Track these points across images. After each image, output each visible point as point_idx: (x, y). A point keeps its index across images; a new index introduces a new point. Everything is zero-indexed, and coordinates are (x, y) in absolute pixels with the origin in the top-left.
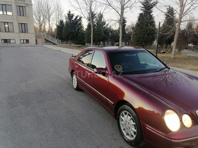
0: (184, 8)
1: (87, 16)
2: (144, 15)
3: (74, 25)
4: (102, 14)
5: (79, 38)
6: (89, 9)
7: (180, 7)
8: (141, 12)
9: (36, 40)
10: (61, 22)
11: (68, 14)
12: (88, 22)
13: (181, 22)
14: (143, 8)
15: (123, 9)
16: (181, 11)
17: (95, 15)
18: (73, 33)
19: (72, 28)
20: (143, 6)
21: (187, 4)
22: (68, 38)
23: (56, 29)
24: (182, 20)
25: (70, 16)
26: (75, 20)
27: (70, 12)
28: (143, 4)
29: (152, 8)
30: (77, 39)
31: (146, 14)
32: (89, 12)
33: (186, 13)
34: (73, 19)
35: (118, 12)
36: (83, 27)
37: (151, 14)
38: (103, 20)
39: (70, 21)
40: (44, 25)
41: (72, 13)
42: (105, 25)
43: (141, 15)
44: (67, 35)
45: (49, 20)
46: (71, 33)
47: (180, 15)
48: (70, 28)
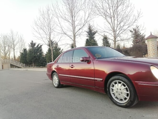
0: (116, 33)
1: (47, 43)
2: (90, 40)
3: (37, 51)
4: (57, 43)
5: (41, 61)
6: (49, 38)
7: (113, 32)
8: (87, 38)
9: (2, 66)
10: (25, 50)
11: (31, 43)
12: (49, 47)
13: (116, 41)
14: (88, 35)
16: (115, 34)
17: (53, 42)
18: (36, 57)
19: (35, 53)
20: (88, 34)
21: (117, 29)
22: (31, 61)
23: (19, 57)
24: (116, 40)
25: (33, 44)
26: (37, 47)
27: (32, 42)
28: (88, 33)
29: (94, 35)
30: (39, 62)
31: (91, 39)
32: (49, 40)
33: (118, 36)
34: (35, 47)
35: (71, 38)
36: (43, 53)
37: (94, 39)
38: (58, 47)
39: (33, 48)
40: (9, 54)
41: (34, 42)
42: (60, 51)
43: (87, 40)
44: (31, 59)
45: (14, 49)
46: (35, 57)
47: (114, 37)
48: (34, 53)
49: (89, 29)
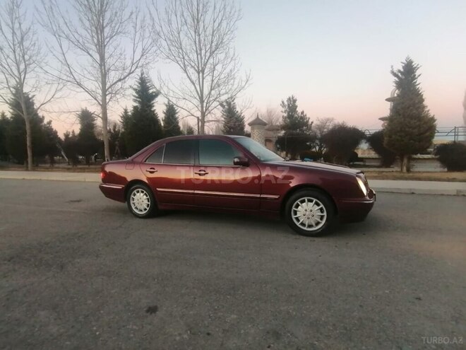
2: (141, 109)
8: (135, 104)
14: (137, 98)
15: (104, 95)
20: (137, 95)
28: (137, 93)
29: (153, 100)
35: (96, 99)
37: (152, 109)
43: (136, 108)
49: (140, 83)
